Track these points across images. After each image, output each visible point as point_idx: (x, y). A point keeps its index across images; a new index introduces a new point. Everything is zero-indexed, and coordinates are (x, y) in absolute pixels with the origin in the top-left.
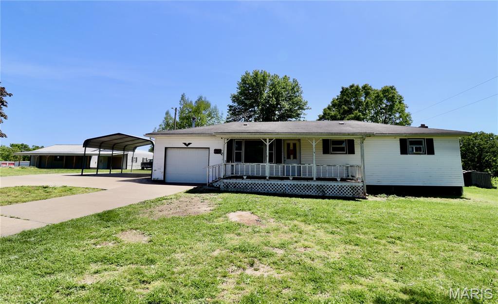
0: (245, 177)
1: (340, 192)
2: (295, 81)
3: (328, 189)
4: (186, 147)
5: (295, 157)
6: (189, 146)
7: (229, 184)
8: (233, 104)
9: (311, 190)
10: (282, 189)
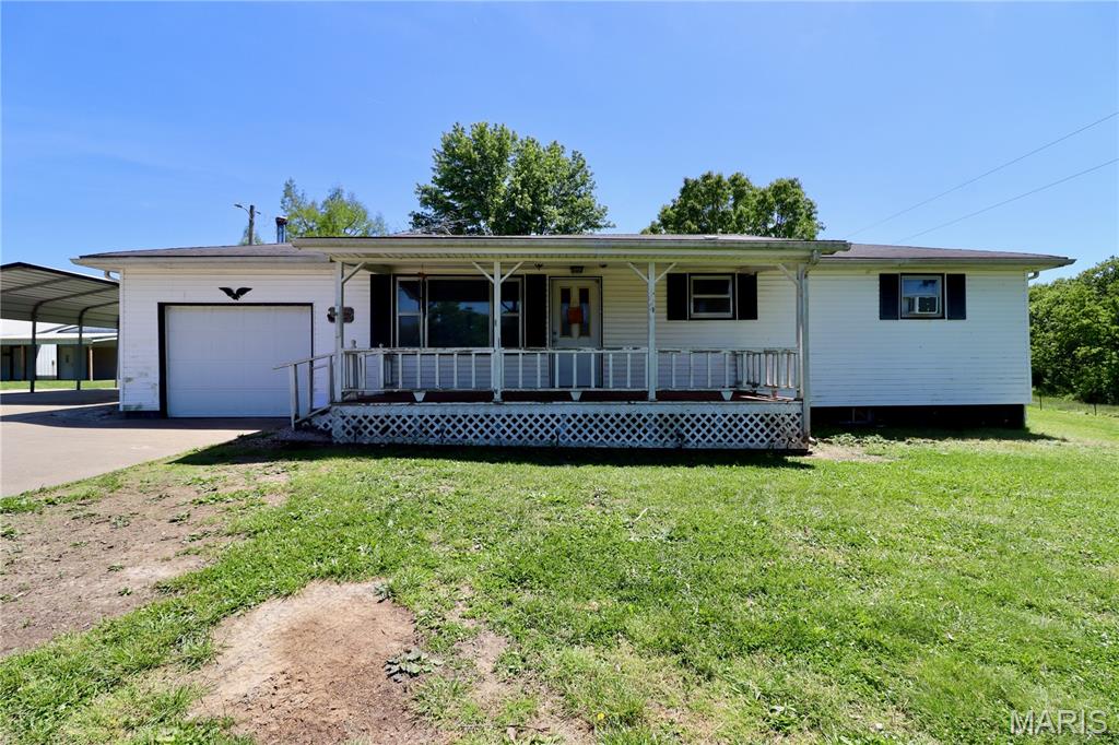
0: (419, 396)
1: (731, 436)
2: (576, 156)
3: (693, 426)
4: (232, 301)
5: (585, 331)
6: (243, 299)
7: (365, 422)
8: (422, 209)
9: (640, 431)
10: (547, 432)
